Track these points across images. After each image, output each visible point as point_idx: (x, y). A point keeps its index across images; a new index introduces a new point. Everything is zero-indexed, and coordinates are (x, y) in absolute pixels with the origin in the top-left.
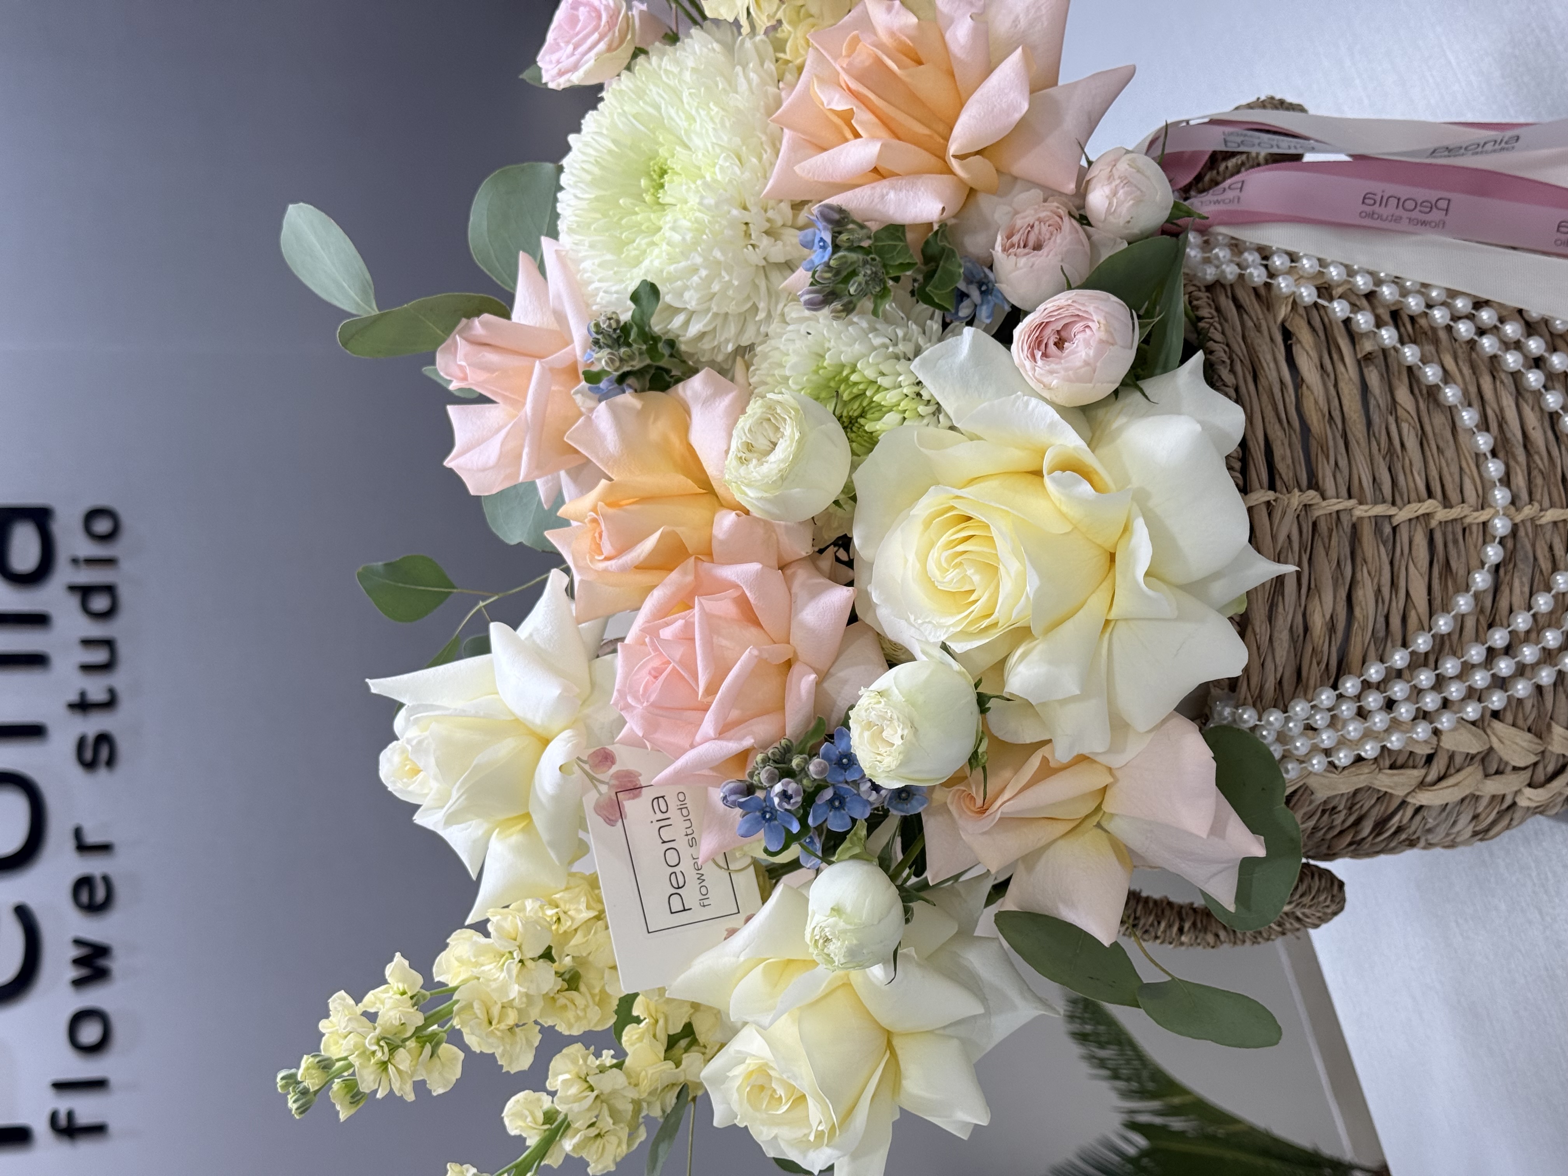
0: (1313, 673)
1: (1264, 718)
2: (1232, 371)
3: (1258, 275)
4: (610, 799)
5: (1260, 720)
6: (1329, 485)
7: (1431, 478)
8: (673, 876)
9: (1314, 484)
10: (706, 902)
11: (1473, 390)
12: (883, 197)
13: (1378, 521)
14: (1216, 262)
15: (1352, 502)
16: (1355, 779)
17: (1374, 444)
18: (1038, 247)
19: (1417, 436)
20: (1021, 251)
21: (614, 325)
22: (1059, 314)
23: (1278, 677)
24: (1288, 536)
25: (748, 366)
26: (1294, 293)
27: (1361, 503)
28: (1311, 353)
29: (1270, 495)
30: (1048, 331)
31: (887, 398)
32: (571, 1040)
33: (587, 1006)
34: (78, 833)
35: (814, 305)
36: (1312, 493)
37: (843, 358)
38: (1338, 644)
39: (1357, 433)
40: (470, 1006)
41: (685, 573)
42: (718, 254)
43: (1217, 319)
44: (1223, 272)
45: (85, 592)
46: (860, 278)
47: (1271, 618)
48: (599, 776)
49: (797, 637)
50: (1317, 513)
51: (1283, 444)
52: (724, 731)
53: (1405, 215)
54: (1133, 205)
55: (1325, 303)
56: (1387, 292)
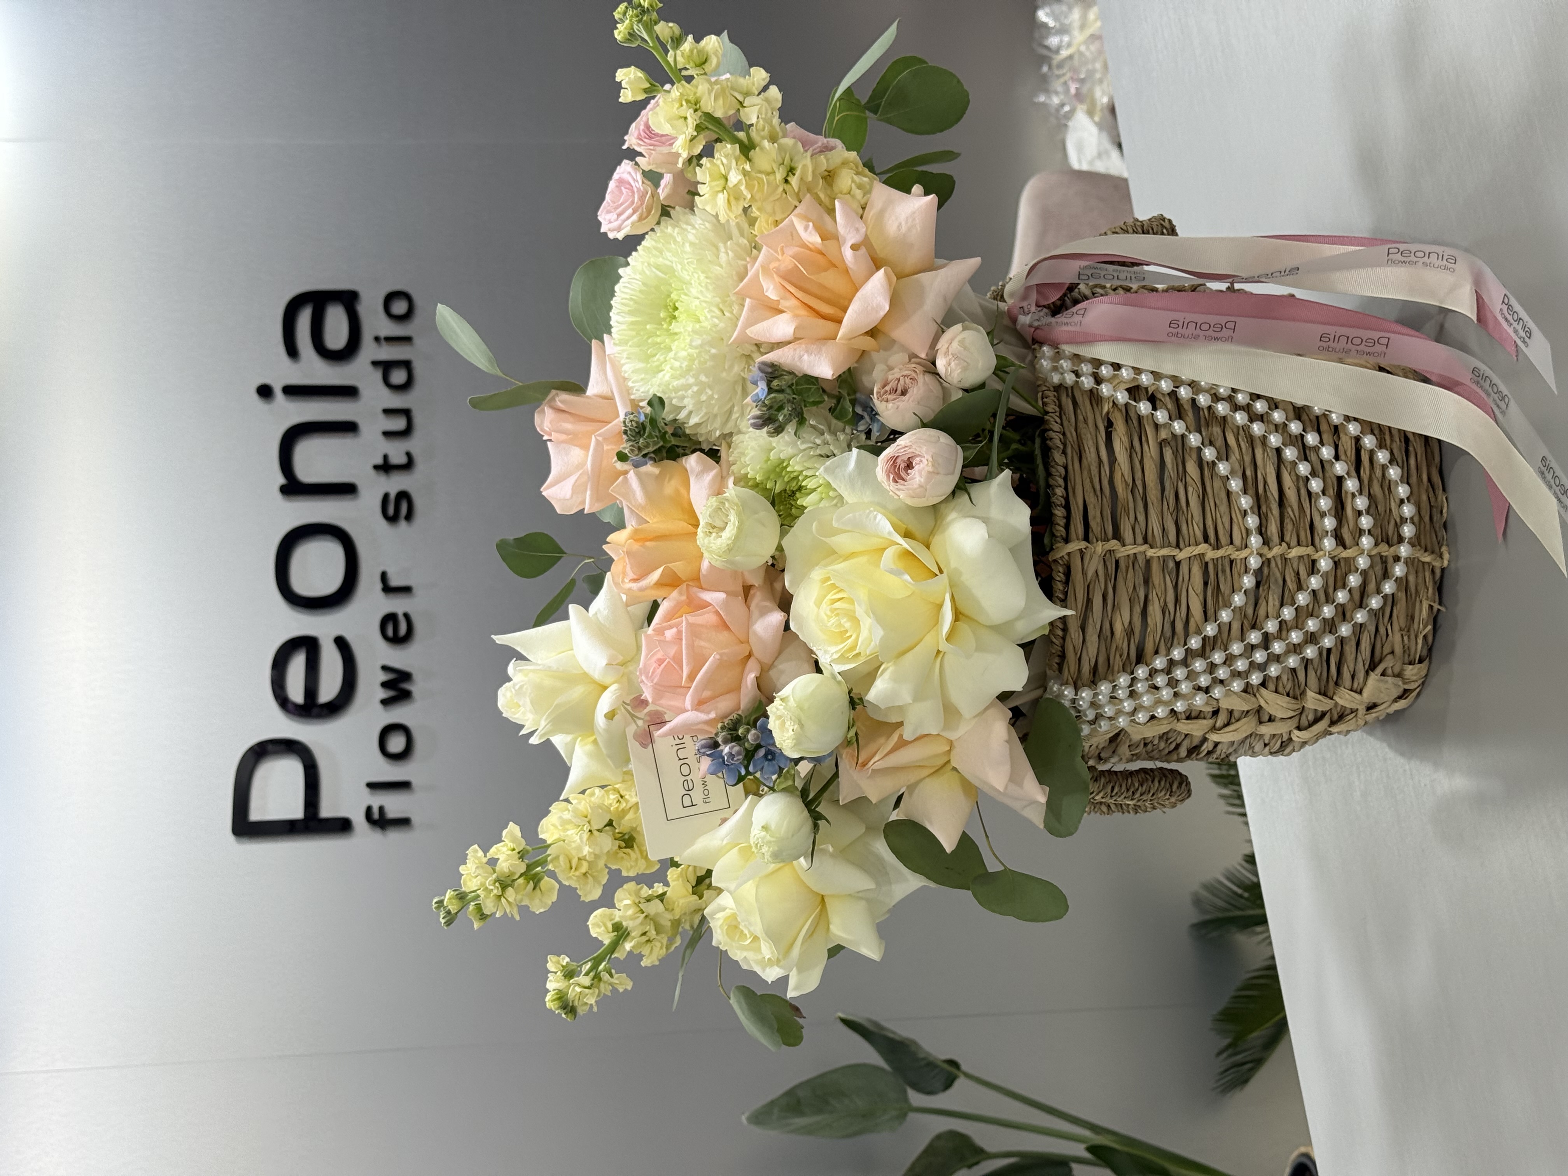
0: (1117, 662)
1: (1079, 694)
2: (1064, 452)
3: (1087, 382)
4: (645, 730)
5: (1076, 695)
6: (1127, 535)
7: (1207, 527)
8: (686, 782)
9: (1117, 535)
10: (707, 800)
11: (1248, 459)
12: (801, 357)
13: (1165, 559)
14: (1061, 370)
15: (1146, 546)
16: (1157, 728)
17: (1165, 503)
18: (904, 393)
19: (1199, 496)
20: (890, 397)
21: (635, 425)
22: (905, 451)
23: (1093, 664)
24: (1096, 571)
25: (730, 447)
26: (1113, 395)
27: (1152, 547)
28: (1123, 439)
29: (1083, 545)
30: (899, 461)
31: (810, 484)
32: (629, 879)
33: (637, 860)
34: (384, 576)
35: (758, 427)
36: (1115, 542)
37: (782, 456)
38: (1137, 641)
39: (1152, 496)
40: (557, 858)
41: (681, 594)
42: (703, 378)
43: (1058, 414)
44: (1064, 379)
45: (386, 367)
46: (785, 411)
47: (1083, 628)
48: (636, 714)
49: (752, 640)
50: (1118, 555)
51: (1095, 508)
52: (700, 704)
53: (1202, 333)
54: (961, 372)
55: (1134, 403)
56: (1184, 392)
